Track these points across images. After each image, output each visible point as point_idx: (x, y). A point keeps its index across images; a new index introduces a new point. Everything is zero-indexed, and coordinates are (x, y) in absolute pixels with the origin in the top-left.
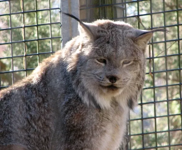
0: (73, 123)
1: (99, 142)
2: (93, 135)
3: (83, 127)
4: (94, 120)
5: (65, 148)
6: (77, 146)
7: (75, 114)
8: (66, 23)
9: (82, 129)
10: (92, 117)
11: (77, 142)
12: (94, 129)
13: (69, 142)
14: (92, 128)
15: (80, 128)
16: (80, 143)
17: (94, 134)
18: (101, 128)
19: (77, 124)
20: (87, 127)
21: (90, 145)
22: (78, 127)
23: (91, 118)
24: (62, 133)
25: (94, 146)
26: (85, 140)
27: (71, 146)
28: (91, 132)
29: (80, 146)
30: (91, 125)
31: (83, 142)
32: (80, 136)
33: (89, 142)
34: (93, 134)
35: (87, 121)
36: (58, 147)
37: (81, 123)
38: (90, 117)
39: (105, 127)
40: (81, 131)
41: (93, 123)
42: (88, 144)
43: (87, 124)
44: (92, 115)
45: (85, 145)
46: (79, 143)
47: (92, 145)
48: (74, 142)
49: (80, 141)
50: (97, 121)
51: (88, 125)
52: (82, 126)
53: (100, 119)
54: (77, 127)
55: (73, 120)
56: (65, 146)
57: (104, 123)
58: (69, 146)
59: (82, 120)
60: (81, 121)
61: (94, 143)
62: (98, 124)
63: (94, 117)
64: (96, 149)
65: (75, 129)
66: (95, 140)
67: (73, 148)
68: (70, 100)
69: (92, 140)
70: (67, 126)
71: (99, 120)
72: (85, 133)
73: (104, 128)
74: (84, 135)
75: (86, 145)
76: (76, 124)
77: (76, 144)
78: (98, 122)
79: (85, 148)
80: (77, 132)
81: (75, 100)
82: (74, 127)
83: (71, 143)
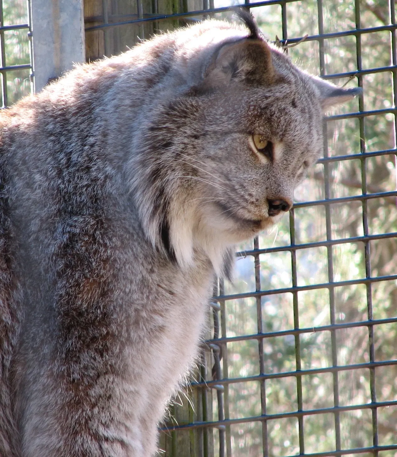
0: (79, 303)
1: (145, 357)
2: (129, 339)
3: (105, 315)
4: (135, 296)
5: (52, 373)
6: (86, 368)
7: (86, 278)
8: (45, 26)
9: (99, 322)
10: (129, 286)
11: (85, 358)
12: (132, 320)
13: (64, 356)
14: (128, 317)
15: (97, 317)
16: (95, 359)
17: (132, 334)
18: (151, 317)
19: (87, 307)
20: (115, 316)
21: (119, 366)
22: (91, 315)
23: (127, 290)
24: (45, 332)
25: (130, 369)
26: (107, 350)
27: (68, 369)
28: (125, 328)
29: (93, 369)
30: (126, 311)
31: (102, 356)
32: (94, 339)
33: (118, 357)
34: (129, 334)
35: (117, 299)
36: (31, 370)
37: (98, 303)
38: (125, 286)
39: (161, 315)
40: (97, 327)
41: (131, 303)
42: (115, 364)
43: (114, 307)
44: (131, 282)
45: (106, 364)
46: (92, 360)
47: (126, 365)
48: (79, 357)
49: (92, 354)
50: (142, 299)
51: (118, 309)
52: (102, 313)
53: (149, 292)
54: (88, 315)
55: (80, 296)
56: (51, 369)
57: (160, 305)
58: (64, 368)
59: (104, 294)
60: (99, 298)
61: (130, 360)
62: (144, 306)
63: (134, 287)
64: (135, 376)
65: (82, 319)
66: (134, 353)
67: (73, 373)
68: (73, 238)
69: (127, 350)
70: (60, 314)
71: (148, 297)
72: (108, 333)
73: (159, 320)
74: (104, 338)
75: (109, 367)
76: (85, 306)
77: (84, 363)
78: (145, 300)
79: (106, 373)
80: (87, 330)
81: (86, 239)
82: (80, 314)
83: (70, 359)
